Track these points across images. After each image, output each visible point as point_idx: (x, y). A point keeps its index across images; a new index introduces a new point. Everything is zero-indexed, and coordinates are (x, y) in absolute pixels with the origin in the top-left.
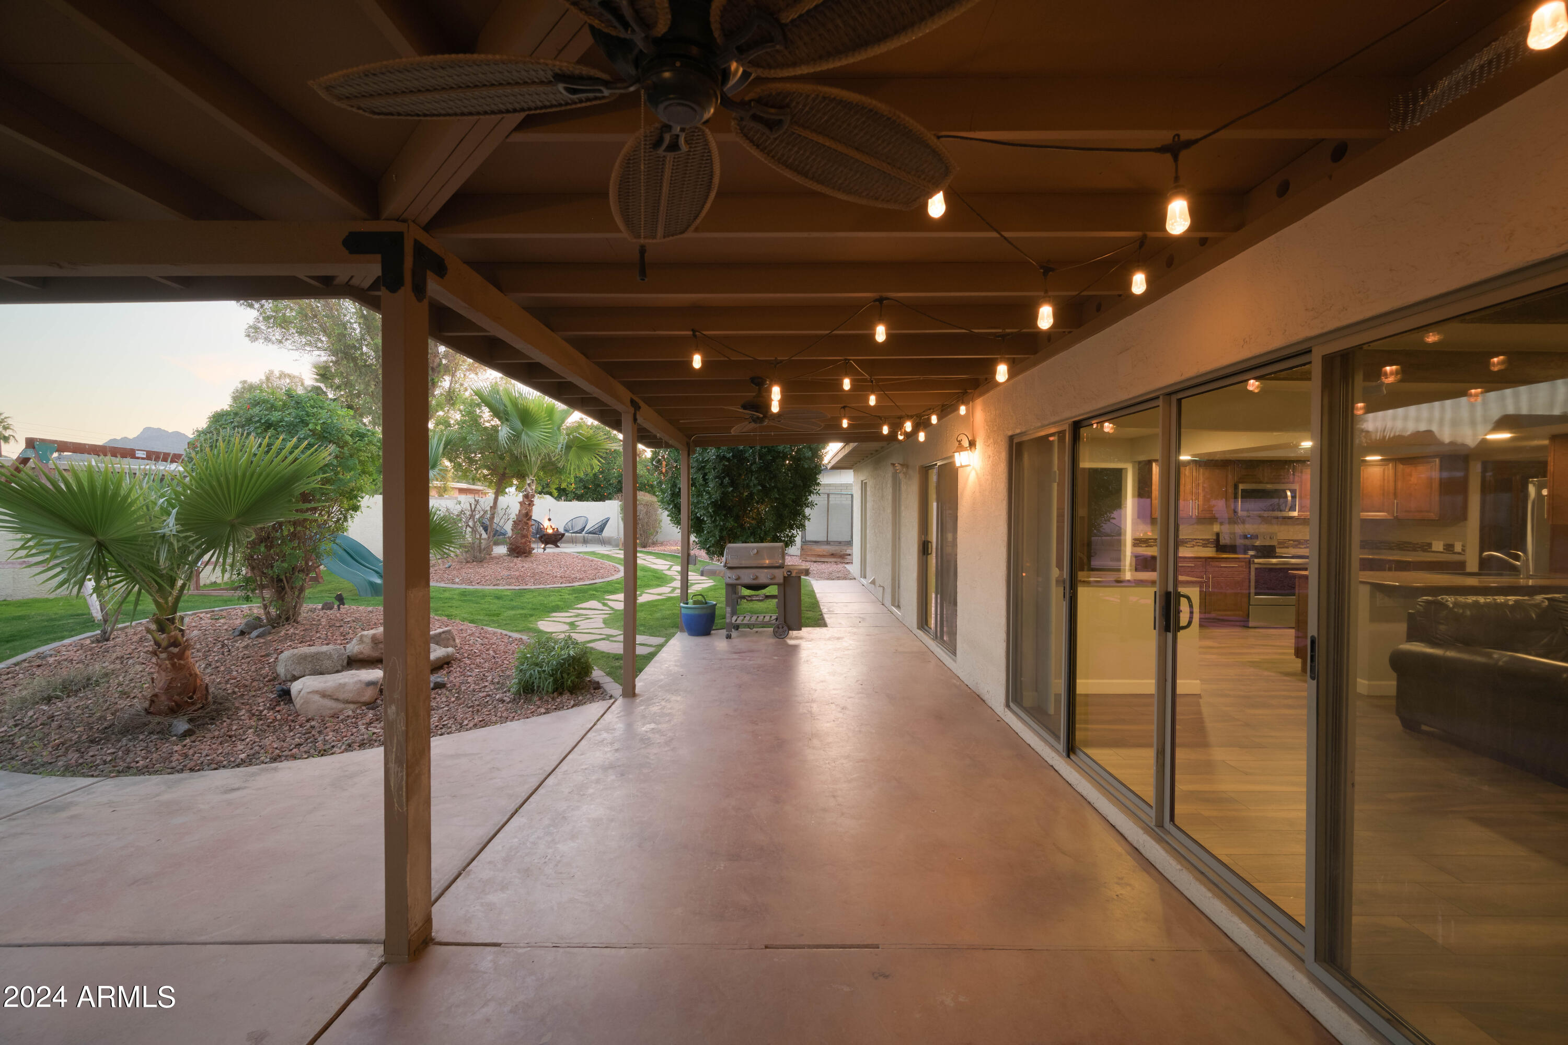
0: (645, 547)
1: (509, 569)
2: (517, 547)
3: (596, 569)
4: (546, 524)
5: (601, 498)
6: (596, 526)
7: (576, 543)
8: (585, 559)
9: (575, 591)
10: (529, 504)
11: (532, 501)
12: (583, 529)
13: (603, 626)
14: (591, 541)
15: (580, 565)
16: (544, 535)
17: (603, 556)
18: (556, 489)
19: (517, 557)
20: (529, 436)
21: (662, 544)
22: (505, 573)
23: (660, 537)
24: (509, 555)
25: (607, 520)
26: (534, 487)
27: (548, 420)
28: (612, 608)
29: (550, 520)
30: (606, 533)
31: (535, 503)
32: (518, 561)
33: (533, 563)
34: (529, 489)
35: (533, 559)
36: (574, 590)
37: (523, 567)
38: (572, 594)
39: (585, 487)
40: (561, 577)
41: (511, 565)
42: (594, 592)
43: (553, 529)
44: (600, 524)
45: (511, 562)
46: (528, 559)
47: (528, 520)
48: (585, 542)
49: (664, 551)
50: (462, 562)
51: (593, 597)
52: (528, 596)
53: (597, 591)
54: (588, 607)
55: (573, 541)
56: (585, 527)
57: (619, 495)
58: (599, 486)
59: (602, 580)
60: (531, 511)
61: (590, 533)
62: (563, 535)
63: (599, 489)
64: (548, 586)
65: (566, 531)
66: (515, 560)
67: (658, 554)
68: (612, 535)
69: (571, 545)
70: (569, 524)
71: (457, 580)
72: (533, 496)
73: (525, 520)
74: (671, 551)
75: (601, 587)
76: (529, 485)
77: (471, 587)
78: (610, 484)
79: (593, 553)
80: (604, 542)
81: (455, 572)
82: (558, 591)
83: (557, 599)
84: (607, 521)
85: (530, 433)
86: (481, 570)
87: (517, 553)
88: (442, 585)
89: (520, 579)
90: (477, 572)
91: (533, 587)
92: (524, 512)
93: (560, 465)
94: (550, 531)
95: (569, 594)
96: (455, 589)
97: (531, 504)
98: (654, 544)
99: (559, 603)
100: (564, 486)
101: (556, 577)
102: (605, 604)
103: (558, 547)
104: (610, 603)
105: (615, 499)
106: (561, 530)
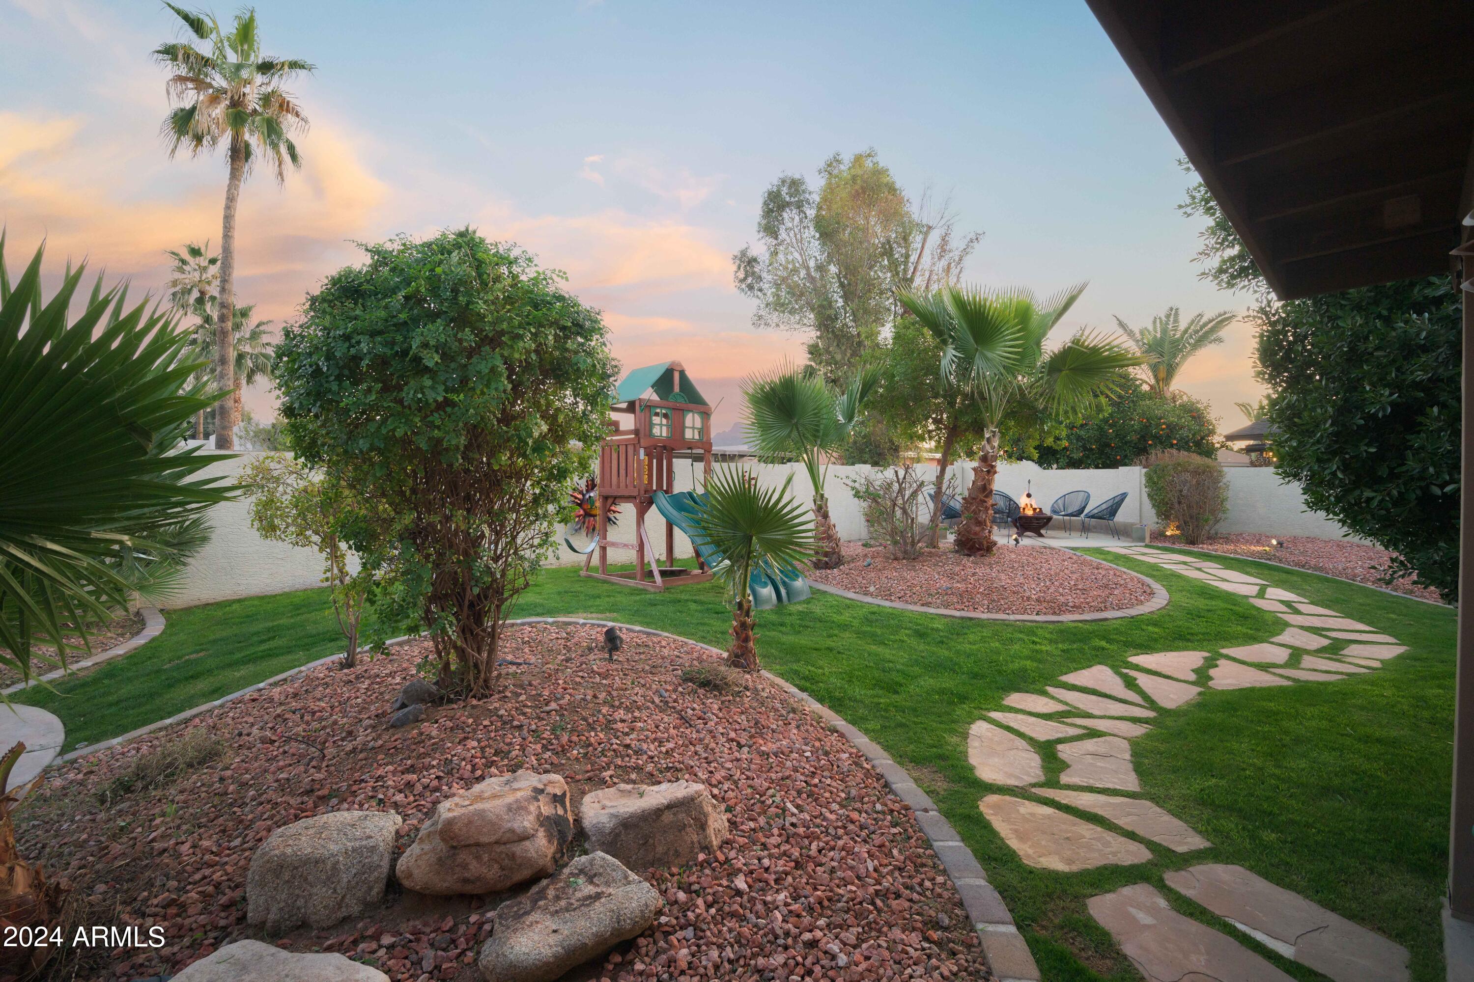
0: (1193, 543)
1: (951, 576)
2: (969, 540)
3: (1106, 586)
4: (1023, 501)
5: (1111, 463)
6: (1104, 507)
7: (1070, 530)
8: (1084, 563)
9: (1066, 634)
10: (988, 472)
11: (993, 467)
12: (1081, 511)
13: (1132, 783)
14: (1095, 527)
15: (1074, 576)
16: (1020, 518)
17: (1118, 558)
18: (1035, 448)
19: (969, 556)
20: (987, 359)
21: (1227, 540)
22: (944, 583)
23: (1222, 528)
24: (957, 552)
25: (1124, 496)
26: (996, 444)
27: (1019, 331)
28: (1151, 703)
29: (1029, 496)
30: (1121, 517)
31: (997, 469)
32: (968, 561)
33: (991, 568)
34: (988, 448)
35: (993, 560)
36: (1061, 632)
37: (974, 574)
38: (1056, 643)
39: (1085, 449)
40: (1038, 600)
41: (957, 569)
42: (1103, 644)
43: (1034, 509)
44: (1110, 504)
45: (958, 564)
46: (987, 560)
47: (986, 496)
48: (1085, 529)
49: (1236, 552)
50: (888, 558)
51: (1099, 657)
52: (971, 637)
53: (1109, 641)
54: (1090, 684)
55: (1065, 527)
56: (1084, 507)
57: (1143, 458)
58: (1108, 445)
59: (1119, 614)
60: (990, 482)
61: (1093, 517)
62: (1049, 519)
63: (1107, 450)
64: (1012, 617)
65: (1055, 512)
66: (965, 560)
67: (1226, 558)
68: (1131, 521)
69: (1062, 534)
70: (1060, 502)
71: (872, 589)
72: (995, 458)
73: (981, 497)
74: (1253, 554)
75: (1118, 631)
76: (989, 440)
77: (887, 604)
78: (1126, 443)
79: (1099, 551)
80: (1119, 532)
81: (873, 575)
82: (1030, 630)
83: (1026, 652)
84: (1122, 500)
85: (989, 355)
86: (908, 575)
87: (969, 549)
88: (851, 595)
89: (966, 598)
90: (904, 578)
91: (984, 616)
92: (979, 484)
93: (1040, 405)
94: (1030, 513)
95: (1051, 641)
96: (862, 605)
97: (992, 471)
98: (1212, 538)
99: (1028, 663)
100: (1049, 442)
101: (1028, 598)
102: (1130, 683)
103: (1041, 535)
104: (1143, 680)
105: (1135, 465)
106: (1047, 511)
